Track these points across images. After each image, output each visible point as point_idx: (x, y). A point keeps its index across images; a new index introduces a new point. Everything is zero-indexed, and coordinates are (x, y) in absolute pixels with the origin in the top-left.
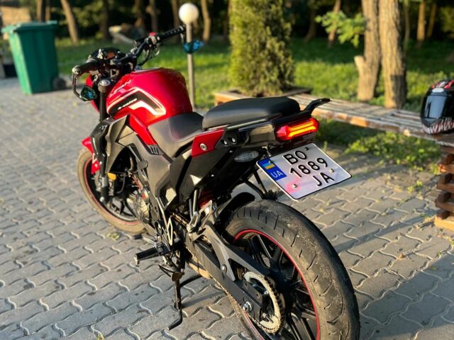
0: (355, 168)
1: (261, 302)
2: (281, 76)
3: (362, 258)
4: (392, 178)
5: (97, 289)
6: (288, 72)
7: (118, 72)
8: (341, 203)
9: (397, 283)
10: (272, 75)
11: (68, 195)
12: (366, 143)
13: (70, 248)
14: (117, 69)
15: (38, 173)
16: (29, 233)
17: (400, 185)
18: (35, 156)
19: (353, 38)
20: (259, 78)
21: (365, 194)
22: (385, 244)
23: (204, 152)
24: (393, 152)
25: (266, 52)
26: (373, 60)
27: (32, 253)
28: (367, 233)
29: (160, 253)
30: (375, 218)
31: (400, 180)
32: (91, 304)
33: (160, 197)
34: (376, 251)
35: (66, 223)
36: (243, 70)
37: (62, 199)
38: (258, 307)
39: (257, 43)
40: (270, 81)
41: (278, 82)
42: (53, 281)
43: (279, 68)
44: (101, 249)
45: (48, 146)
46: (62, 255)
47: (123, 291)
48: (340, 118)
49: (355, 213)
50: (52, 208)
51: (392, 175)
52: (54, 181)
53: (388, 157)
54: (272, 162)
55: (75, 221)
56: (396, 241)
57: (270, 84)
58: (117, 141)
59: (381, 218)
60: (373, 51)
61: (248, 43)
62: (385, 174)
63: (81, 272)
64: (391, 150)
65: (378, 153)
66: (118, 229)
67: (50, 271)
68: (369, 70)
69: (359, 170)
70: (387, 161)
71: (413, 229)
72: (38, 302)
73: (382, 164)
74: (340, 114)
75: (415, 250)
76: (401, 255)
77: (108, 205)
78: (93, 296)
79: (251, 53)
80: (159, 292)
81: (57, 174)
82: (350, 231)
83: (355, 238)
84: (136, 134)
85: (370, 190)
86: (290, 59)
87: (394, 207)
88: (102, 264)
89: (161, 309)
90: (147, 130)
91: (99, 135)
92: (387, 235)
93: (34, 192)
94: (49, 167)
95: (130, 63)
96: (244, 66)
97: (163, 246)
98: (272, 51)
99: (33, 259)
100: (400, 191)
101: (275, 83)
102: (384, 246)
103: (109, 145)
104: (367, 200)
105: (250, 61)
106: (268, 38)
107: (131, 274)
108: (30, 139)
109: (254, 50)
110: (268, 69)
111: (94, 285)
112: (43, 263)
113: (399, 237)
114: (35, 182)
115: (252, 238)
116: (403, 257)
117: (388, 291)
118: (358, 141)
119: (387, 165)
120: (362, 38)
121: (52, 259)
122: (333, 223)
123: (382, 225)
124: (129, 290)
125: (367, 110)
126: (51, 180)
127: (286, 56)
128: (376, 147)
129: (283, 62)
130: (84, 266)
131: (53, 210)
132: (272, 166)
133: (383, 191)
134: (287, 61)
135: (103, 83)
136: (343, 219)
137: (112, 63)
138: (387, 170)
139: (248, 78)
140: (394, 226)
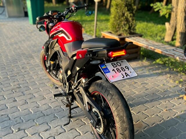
0: (155, 70)
1: (96, 121)
2: (130, 28)
3: (149, 108)
4: (170, 76)
5: (40, 106)
6: (133, 27)
7: (57, 21)
8: (146, 84)
9: (161, 121)
10: (126, 27)
11: (38, 67)
12: (163, 60)
13: (34, 88)
14: (57, 19)
15: (28, 57)
16: (20, 80)
17: (173, 80)
18: (29, 49)
19: (166, 14)
20: (120, 28)
21: (157, 82)
22: (160, 104)
23: (81, 58)
24: (174, 65)
25: (124, 17)
26: (173, 24)
27: (19, 88)
28: (154, 98)
29: (64, 95)
30: (159, 92)
31: (174, 77)
32: (37, 111)
33: (66, 73)
34: (155, 106)
35: (34, 78)
36: (114, 24)
37: (35, 68)
38: (95, 123)
39: (121, 13)
40: (125, 30)
41: (128, 30)
42: (24, 100)
43: (129, 25)
44: (46, 90)
45: (34, 46)
46: (30, 90)
47: (50, 108)
48: (151, 48)
49: (151, 89)
50: (31, 71)
51: (171, 75)
52: (34, 60)
53: (171, 67)
54: (106, 66)
55: (38, 78)
56: (165, 103)
57: (124, 31)
58: (53, 48)
59: (161, 93)
60: (174, 21)
61: (117, 13)
62: (168, 74)
63: (35, 98)
64: (173, 64)
65: (167, 65)
66: (54, 83)
67: (24, 96)
68: (171, 29)
69: (157, 71)
70: (170, 69)
71: (174, 99)
72: (17, 108)
73: (167, 70)
74: (151, 47)
75: (172, 108)
76: (166, 110)
77: (51, 73)
78: (38, 108)
79: (118, 17)
80: (64, 110)
81: (35, 58)
82: (147, 96)
83: (148, 99)
84: (60, 46)
85: (159, 80)
86: (134, 21)
87: (168, 89)
88: (44, 96)
89: (63, 117)
90: (64, 46)
91: (47, 45)
92: (162, 100)
93: (25, 64)
94: (33, 55)
95: (62, 18)
96: (115, 22)
97: (65, 93)
98: (127, 17)
99: (19, 90)
100: (172, 82)
101: (127, 31)
102: (159, 105)
103: (50, 50)
104: (157, 84)
105: (117, 20)
106: (126, 12)
107: (55, 102)
108: (28, 43)
109: (119, 16)
110: (124, 24)
111: (39, 104)
112: (22, 92)
113: (167, 102)
114: (26, 60)
115: (98, 95)
116: (167, 110)
117: (156, 123)
118: (160, 59)
119: (169, 71)
120: (170, 15)
121: (26, 92)
122: (140, 92)
123: (161, 96)
124: (52, 108)
125: (163, 46)
126: (33, 60)
127: (133, 20)
128: (167, 62)
129: (131, 22)
130: (37, 96)
131: (31, 72)
132: (106, 67)
133: (165, 82)
134: (133, 22)
135: (51, 25)
136: (145, 91)
137: (55, 17)
138: (169, 73)
139: (116, 28)
140: (166, 97)
